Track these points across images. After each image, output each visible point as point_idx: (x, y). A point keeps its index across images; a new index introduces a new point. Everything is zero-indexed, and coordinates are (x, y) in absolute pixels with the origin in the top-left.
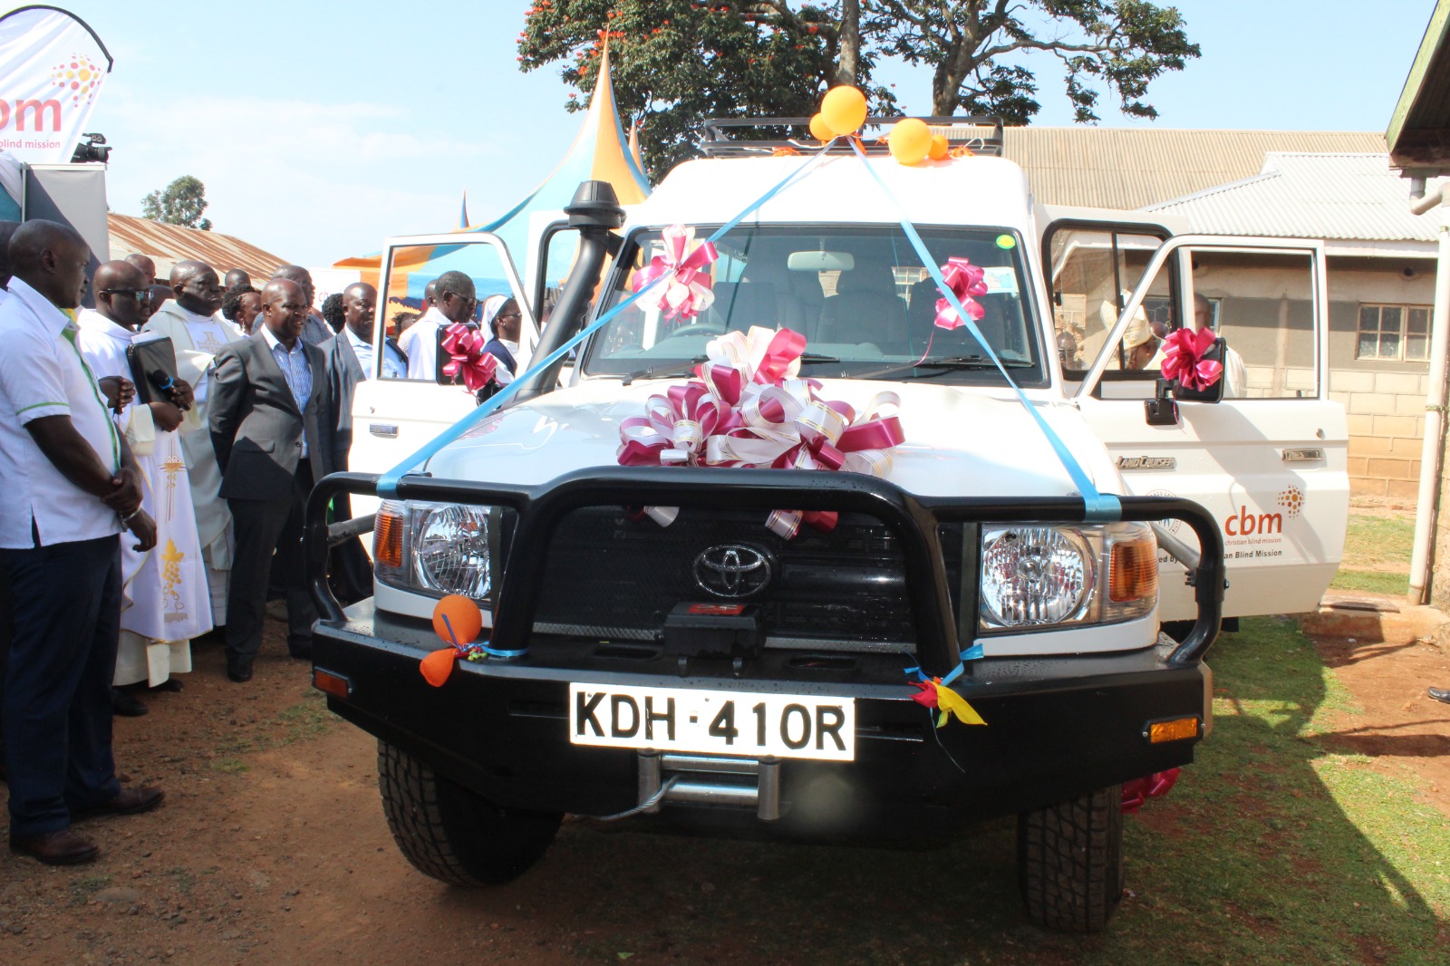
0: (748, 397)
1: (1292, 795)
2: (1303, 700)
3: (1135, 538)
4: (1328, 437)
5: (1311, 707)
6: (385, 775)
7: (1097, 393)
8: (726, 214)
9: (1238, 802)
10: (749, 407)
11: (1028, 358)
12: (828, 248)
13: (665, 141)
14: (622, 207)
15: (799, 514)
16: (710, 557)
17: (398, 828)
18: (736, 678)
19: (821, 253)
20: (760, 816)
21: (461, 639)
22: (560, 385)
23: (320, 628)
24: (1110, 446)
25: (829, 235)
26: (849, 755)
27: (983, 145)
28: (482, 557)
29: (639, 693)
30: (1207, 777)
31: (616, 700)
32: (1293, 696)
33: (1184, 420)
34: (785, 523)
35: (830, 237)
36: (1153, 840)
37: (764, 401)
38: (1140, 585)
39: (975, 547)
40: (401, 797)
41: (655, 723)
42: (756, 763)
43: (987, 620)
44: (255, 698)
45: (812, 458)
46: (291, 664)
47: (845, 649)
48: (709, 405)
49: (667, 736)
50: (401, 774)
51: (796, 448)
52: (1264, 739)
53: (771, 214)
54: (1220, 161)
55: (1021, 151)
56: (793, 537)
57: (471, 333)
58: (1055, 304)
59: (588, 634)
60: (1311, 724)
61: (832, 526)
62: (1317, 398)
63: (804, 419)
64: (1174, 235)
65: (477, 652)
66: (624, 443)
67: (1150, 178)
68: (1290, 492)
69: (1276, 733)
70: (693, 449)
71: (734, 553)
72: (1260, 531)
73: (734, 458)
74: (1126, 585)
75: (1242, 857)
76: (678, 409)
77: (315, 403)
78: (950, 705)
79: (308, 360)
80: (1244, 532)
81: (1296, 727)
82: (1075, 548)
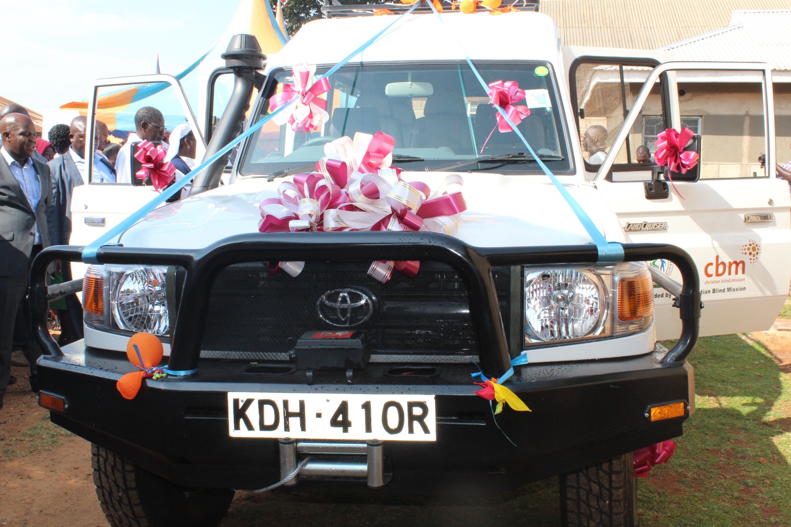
0: (353, 181)
1: (759, 462)
2: (766, 396)
3: (636, 275)
4: (777, 204)
5: (771, 401)
6: (98, 470)
7: (609, 178)
8: (337, 57)
9: (720, 468)
10: (354, 188)
11: (560, 155)
12: (415, 79)
13: (303, 15)
14: (264, 52)
15: (391, 264)
16: (328, 298)
17: (108, 509)
18: (349, 384)
19: (409, 83)
20: (369, 484)
21: (148, 364)
22: (222, 183)
23: (42, 361)
24: (620, 215)
25: (416, 69)
26: (432, 437)
27: (525, 4)
28: (163, 305)
29: (278, 398)
30: (698, 452)
31: (262, 403)
32: (759, 393)
33: (672, 195)
34: (381, 271)
35: (415, 71)
36: (660, 496)
37: (364, 184)
38: (640, 310)
39: (520, 283)
40: (110, 486)
41: (291, 419)
42: (365, 445)
43: (530, 336)
44: (5, 423)
45: (399, 223)
46: (32, 397)
47: (429, 362)
48: (324, 187)
49: (300, 428)
50: (109, 469)
51: (389, 217)
52: (739, 424)
53: (370, 56)
54: (700, 19)
55: (558, 16)
56: (388, 281)
57: (156, 147)
58: (580, 118)
59: (241, 358)
60: (772, 413)
61: (416, 272)
62: (768, 177)
63: (393, 195)
64: (661, 63)
65: (159, 373)
66: (263, 217)
67: (650, 32)
68: (750, 245)
69: (747, 419)
70: (313, 219)
71: (346, 294)
72: (730, 274)
73: (344, 225)
74: (630, 308)
75: (724, 507)
76: (301, 191)
77: (44, 204)
78: (504, 397)
79: (37, 172)
80: (718, 275)
81: (761, 414)
82: (592, 282)
